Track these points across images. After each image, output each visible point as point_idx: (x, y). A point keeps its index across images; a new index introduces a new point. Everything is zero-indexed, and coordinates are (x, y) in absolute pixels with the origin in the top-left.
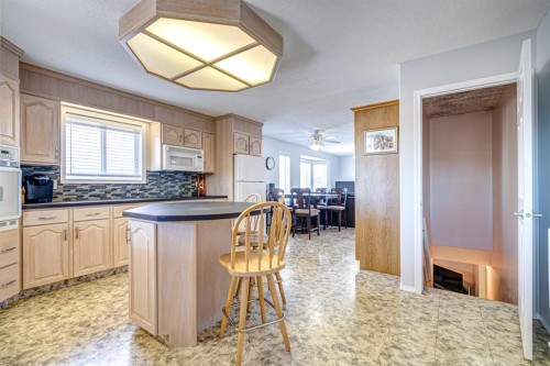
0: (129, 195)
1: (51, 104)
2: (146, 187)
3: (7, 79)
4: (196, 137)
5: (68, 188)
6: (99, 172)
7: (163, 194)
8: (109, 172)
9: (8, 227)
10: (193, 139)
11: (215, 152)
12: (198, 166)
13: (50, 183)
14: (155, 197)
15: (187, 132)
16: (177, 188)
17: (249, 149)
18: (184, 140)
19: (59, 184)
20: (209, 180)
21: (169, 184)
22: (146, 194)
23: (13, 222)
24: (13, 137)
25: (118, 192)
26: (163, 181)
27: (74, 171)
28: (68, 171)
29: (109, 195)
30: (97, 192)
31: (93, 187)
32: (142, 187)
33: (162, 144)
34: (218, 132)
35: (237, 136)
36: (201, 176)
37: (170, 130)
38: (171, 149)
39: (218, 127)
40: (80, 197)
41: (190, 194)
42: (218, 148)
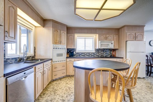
0: (90, 55)
1: (73, 35)
2: (95, 53)
3: (64, 32)
4: (111, 37)
5: (77, 53)
6: (84, 50)
7: (100, 56)
8: (86, 50)
9: (64, 62)
10: (110, 38)
11: (119, 41)
12: (111, 46)
13: (73, 52)
14: (97, 57)
15: (107, 36)
16: (105, 54)
17: (135, 38)
18: (106, 38)
19: (75, 52)
20: (117, 51)
21: (102, 52)
22: (95, 56)
23: (65, 61)
24: (65, 43)
25: (88, 55)
26: (100, 51)
27: (79, 50)
28: (77, 50)
29: (85, 56)
30: (83, 55)
31: (82, 53)
32: (94, 53)
33: (99, 41)
34: (120, 34)
35: (128, 34)
36: (114, 50)
37: (101, 36)
38: (101, 42)
39: (120, 31)
40: (79, 56)
41: (109, 56)
42: (120, 39)
